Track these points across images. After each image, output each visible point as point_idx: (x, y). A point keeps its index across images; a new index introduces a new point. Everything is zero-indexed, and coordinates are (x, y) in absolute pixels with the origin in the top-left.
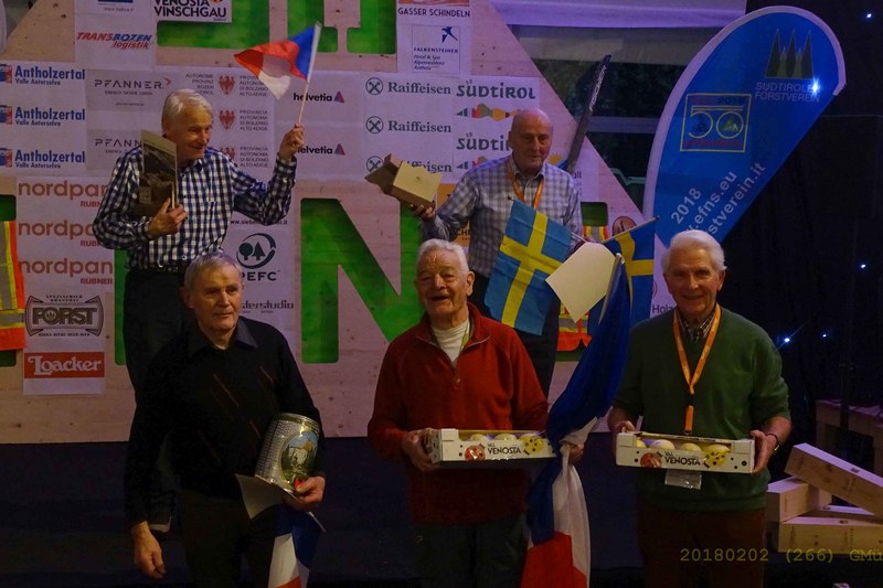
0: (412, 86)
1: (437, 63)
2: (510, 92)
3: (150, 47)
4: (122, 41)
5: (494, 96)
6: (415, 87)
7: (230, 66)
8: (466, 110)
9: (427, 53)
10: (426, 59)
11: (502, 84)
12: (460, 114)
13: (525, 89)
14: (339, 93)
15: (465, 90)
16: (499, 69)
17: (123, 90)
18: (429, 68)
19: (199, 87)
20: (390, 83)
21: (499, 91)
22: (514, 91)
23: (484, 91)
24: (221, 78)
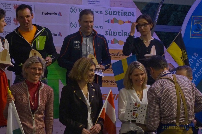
2: (125, 14)
5: (119, 15)
8: (108, 20)
11: (122, 10)
12: (106, 22)
13: (131, 13)
14: (60, 12)
15: (108, 12)
16: (121, 4)
18: (94, 4)
19: (6, 8)
20: (79, 9)
21: (121, 13)
22: (127, 13)
23: (115, 13)
24: (14, 5)
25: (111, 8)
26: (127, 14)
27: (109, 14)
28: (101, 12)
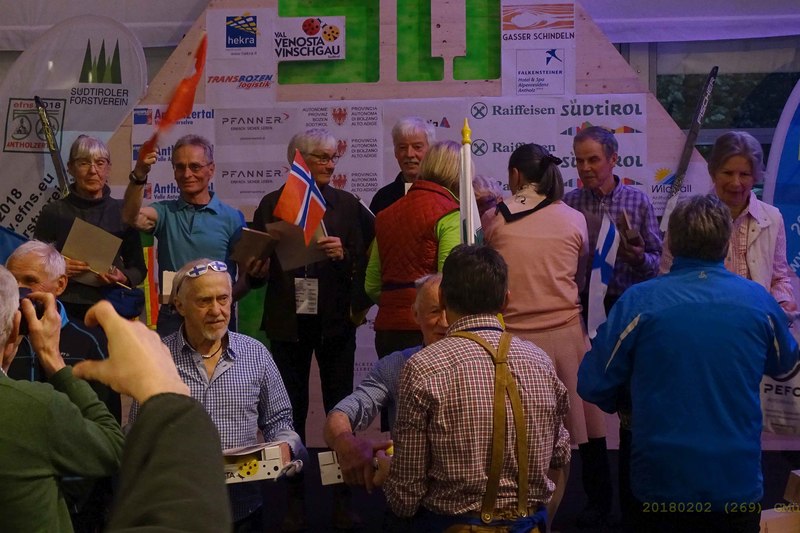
0: (516, 108)
1: (541, 85)
2: (616, 109)
3: (271, 85)
4: (246, 82)
5: (599, 114)
6: (519, 109)
7: (343, 99)
8: (570, 129)
9: (531, 76)
10: (530, 82)
11: (607, 102)
12: (565, 133)
13: (631, 106)
14: (445, 118)
15: (569, 109)
16: (604, 87)
17: (246, 126)
18: (533, 90)
19: (314, 120)
20: (494, 107)
21: (604, 108)
22: (619, 108)
23: (589, 110)
24: (334, 110)
25: (577, 97)
26: (621, 111)
27: (573, 114)
28: (551, 111)
